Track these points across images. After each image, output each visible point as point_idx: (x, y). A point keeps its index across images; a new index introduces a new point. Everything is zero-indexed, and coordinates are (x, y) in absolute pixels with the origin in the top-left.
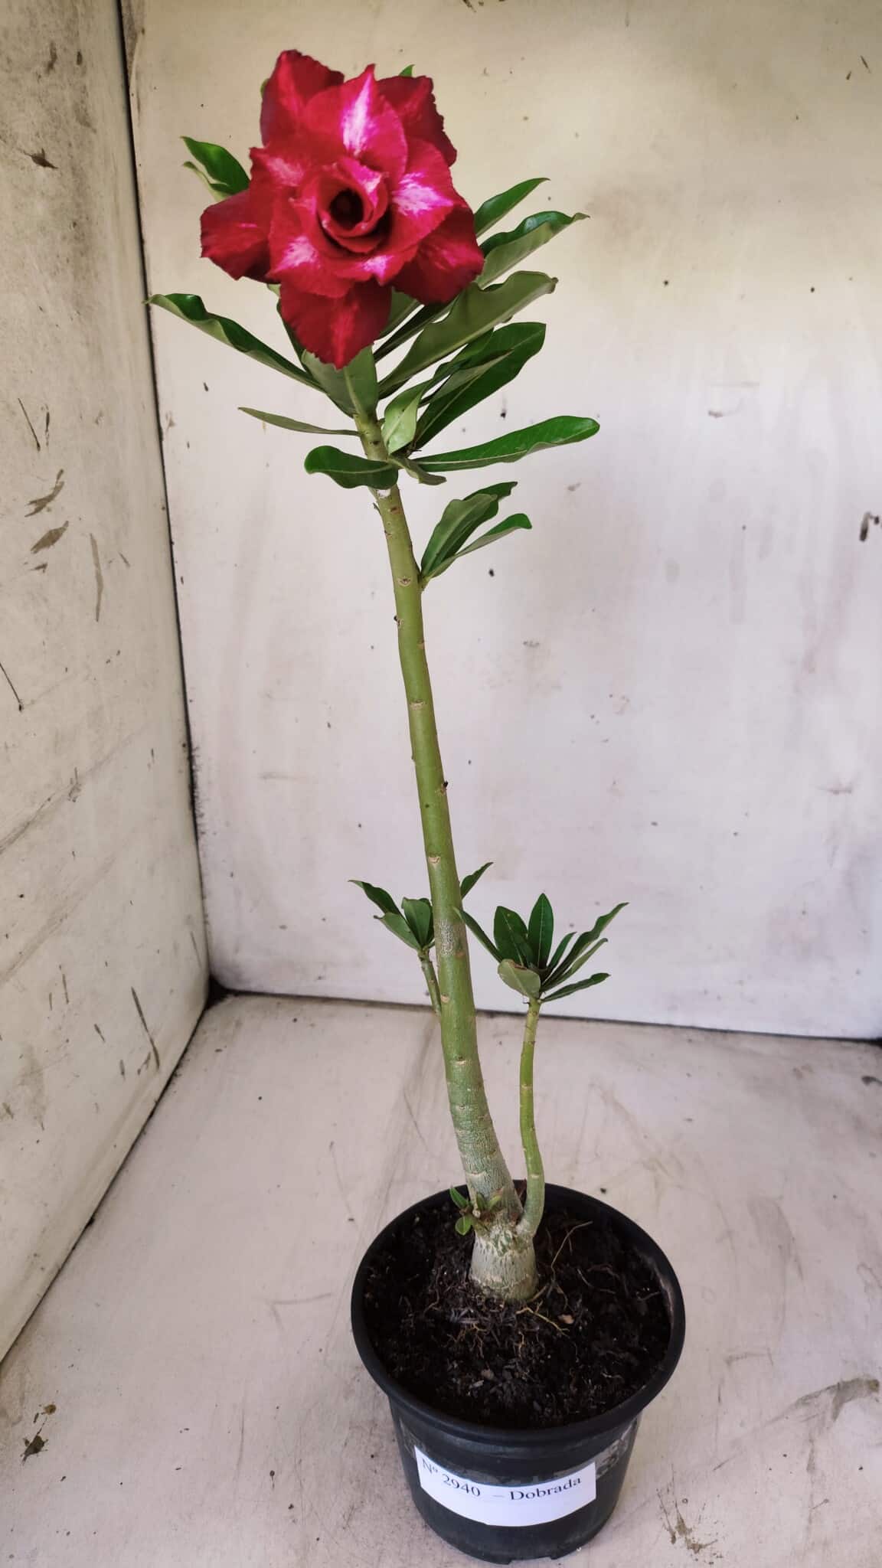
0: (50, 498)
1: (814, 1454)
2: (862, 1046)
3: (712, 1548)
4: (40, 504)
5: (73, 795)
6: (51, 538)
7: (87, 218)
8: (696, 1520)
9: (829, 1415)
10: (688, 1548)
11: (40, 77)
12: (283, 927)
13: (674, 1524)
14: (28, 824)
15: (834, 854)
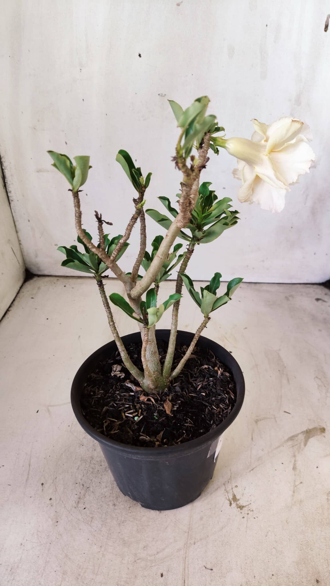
1: (296, 462)
3: (248, 507)
8: (241, 495)
9: (302, 444)
10: (237, 508)
13: (231, 497)
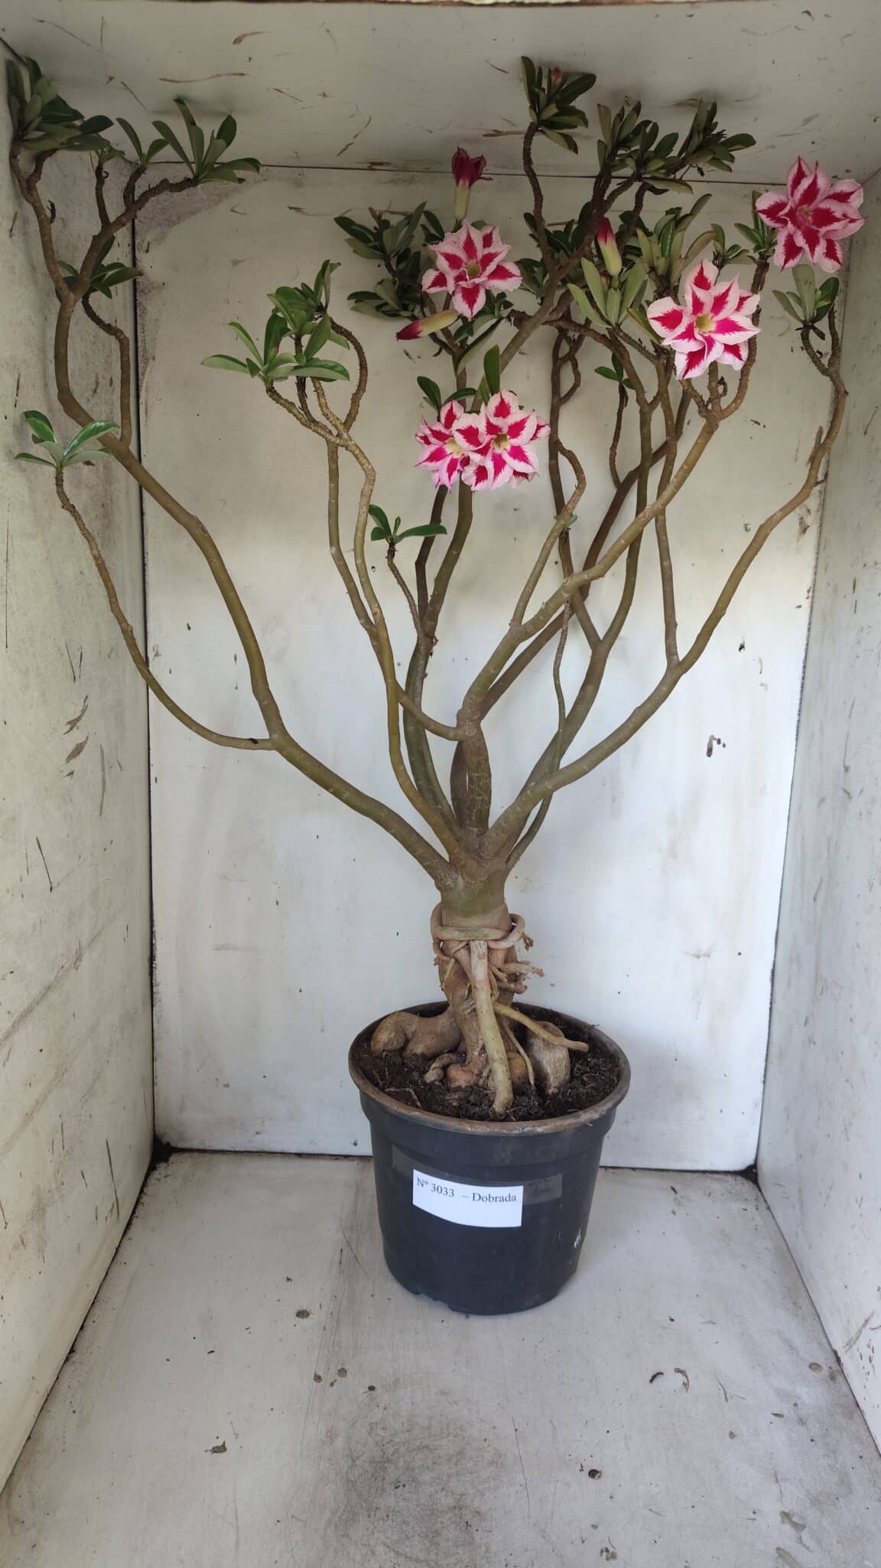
0: (78, 719)
2: (729, 1178)
4: (73, 724)
5: (77, 964)
6: (78, 750)
7: (111, 500)
11: (88, 400)
12: (227, 1086)
14: (48, 988)
15: (698, 1009)
